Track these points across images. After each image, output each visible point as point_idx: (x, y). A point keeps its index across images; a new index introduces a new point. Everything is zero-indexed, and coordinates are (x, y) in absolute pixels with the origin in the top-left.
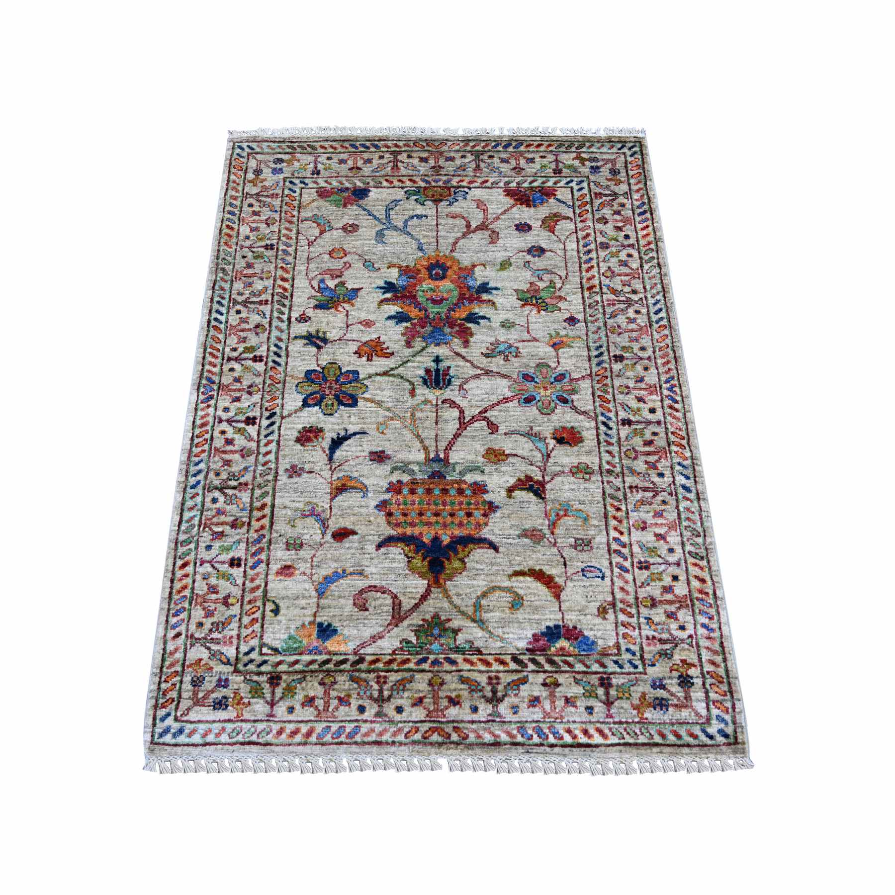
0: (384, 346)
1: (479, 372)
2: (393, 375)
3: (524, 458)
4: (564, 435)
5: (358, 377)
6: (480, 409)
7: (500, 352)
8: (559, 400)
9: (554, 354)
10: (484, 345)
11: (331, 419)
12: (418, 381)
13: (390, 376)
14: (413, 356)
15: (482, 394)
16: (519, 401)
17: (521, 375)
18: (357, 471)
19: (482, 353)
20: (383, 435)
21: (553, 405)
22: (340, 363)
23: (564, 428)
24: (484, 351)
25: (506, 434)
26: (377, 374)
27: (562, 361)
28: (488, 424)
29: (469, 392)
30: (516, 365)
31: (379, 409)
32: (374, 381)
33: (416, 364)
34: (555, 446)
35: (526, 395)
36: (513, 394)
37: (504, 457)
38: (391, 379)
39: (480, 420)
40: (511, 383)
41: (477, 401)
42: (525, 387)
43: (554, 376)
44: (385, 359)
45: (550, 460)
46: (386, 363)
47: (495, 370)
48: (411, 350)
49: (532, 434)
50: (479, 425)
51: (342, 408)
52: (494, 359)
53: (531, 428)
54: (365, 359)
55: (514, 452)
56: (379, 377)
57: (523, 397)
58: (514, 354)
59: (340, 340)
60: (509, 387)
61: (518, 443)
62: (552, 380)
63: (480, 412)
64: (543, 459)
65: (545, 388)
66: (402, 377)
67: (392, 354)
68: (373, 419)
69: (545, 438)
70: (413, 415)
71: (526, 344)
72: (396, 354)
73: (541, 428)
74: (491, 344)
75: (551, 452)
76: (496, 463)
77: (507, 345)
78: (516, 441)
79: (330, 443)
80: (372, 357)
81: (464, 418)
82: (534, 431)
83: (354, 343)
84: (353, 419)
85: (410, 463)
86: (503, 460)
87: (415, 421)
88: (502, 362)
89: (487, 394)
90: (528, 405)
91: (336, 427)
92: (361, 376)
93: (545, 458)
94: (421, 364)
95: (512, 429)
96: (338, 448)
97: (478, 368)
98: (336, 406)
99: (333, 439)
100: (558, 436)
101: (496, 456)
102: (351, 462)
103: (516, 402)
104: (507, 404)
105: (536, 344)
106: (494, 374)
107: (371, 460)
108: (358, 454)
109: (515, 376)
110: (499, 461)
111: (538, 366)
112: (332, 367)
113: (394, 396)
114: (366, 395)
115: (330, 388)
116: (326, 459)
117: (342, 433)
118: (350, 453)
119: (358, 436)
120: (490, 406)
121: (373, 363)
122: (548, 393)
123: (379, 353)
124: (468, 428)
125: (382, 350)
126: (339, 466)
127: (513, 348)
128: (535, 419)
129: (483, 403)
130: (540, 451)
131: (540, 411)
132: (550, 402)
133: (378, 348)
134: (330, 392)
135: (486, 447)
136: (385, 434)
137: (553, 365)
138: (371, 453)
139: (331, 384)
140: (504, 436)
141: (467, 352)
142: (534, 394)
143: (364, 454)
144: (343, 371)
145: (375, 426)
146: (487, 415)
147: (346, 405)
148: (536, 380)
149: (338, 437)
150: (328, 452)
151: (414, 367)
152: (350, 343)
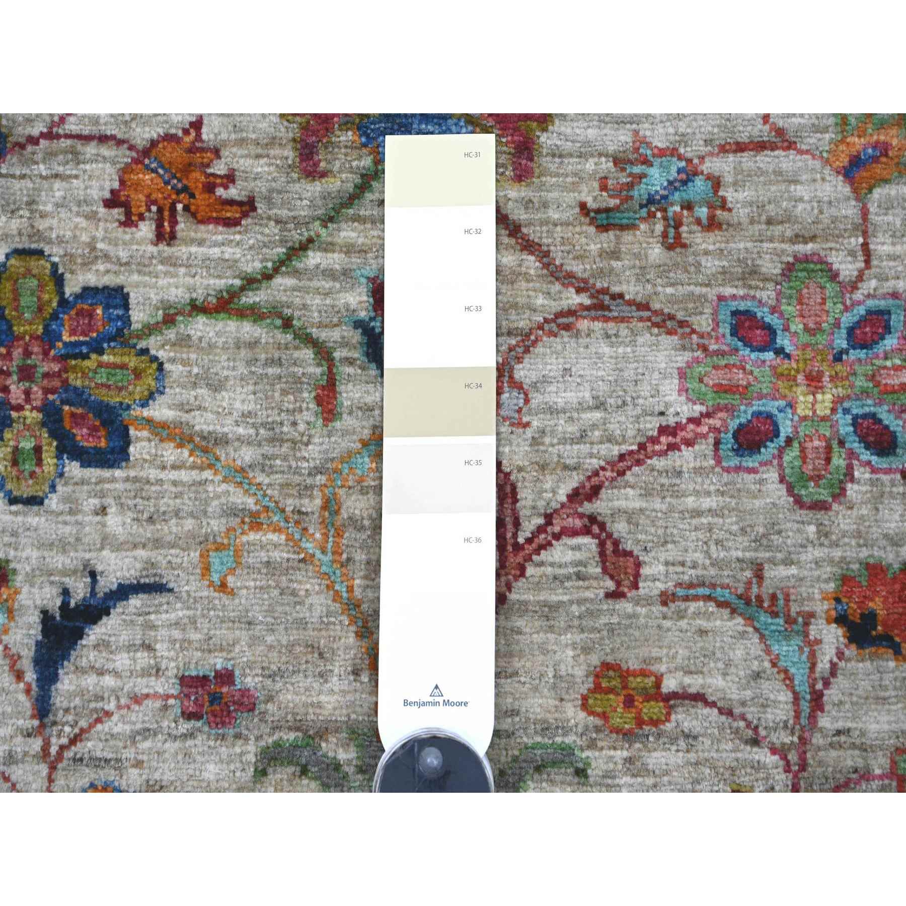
0: (219, 168)
1: (573, 299)
2: (254, 314)
3: (730, 713)
4: (876, 605)
5: (127, 321)
6: (573, 481)
7: (651, 201)
8: (863, 439)
9: (850, 210)
10: (590, 165)
11: (34, 519)
12: (345, 344)
13: (242, 314)
14: (328, 220)
15: (582, 407)
16: (717, 443)
17: (724, 315)
18: (139, 764)
19: (583, 206)
20: (225, 599)
21: (839, 461)
22: (56, 253)
23: (875, 570)
24: (590, 195)
25: (666, 598)
26: (197, 308)
27: (882, 246)
28: (602, 554)
29: (537, 399)
30: (711, 265)
31: (207, 474)
32: (184, 342)
33: (335, 260)
34: (840, 655)
35: (745, 414)
36: (699, 408)
37: (654, 709)
38: (248, 329)
39: (574, 533)
40: (687, 356)
41: (563, 441)
42: (740, 378)
43: (848, 319)
44: (219, 234)
45: (824, 721)
46: (229, 252)
47: (631, 289)
48: (315, 188)
49: (759, 599)
50: (570, 556)
51: (73, 469)
52: (627, 237)
53: (759, 575)
54: (146, 229)
55: (694, 683)
56: (201, 319)
57: (733, 425)
58: (703, 212)
59: (49, 135)
60: (682, 375)
61: (708, 643)
62: (841, 342)
63: (575, 496)
64: (797, 716)
65: (814, 381)
66: (287, 324)
67: (248, 206)
68: (189, 524)
69: (809, 616)
70: (330, 506)
71: (747, 160)
72: (261, 207)
73: (793, 570)
74: (617, 161)
75: (827, 684)
76: (628, 736)
77: (676, 165)
78: (702, 632)
79: (36, 632)
80: (174, 222)
81: (517, 524)
82: (768, 588)
83: (106, 151)
84: (115, 522)
85: (322, 733)
86: (655, 723)
87: (339, 534)
88: (656, 252)
89: (600, 405)
90: (749, 462)
91: (59, 561)
92: (138, 316)
93: (805, 706)
94: (356, 260)
95: (689, 575)
96: (65, 656)
97: (568, 279)
98: (49, 460)
99: (46, 616)
100: (853, 608)
101: (629, 702)
102: (116, 725)
103: (705, 447)
104: (674, 460)
105: (787, 161)
106: (627, 311)
107: (188, 716)
108: (142, 685)
109: (703, 323)
110: (640, 723)
111: (789, 269)
112: (28, 273)
113: (262, 416)
114: (160, 411)
115: (26, 374)
116: (26, 704)
117: (80, 590)
118: (109, 681)
119: (135, 602)
120: (612, 464)
121: (181, 251)
122: (825, 400)
123: (201, 198)
124: (530, 571)
125: (210, 188)
126: (73, 741)
127: (699, 182)
128: (774, 528)
129: (585, 448)
130: (788, 678)
131: (790, 490)
132: (829, 449)
133: (197, 178)
134: (27, 393)
135: (595, 659)
136: (232, 593)
137: (847, 268)
138: (187, 682)
139: (27, 354)
140: (658, 609)
141: (528, 204)
142: (772, 406)
143: (160, 686)
144: (68, 291)
145: (195, 555)
146: (600, 507)
147: (89, 458)
148: (783, 341)
149: (64, 606)
150: (30, 676)
151: (329, 274)
152: (91, 149)
